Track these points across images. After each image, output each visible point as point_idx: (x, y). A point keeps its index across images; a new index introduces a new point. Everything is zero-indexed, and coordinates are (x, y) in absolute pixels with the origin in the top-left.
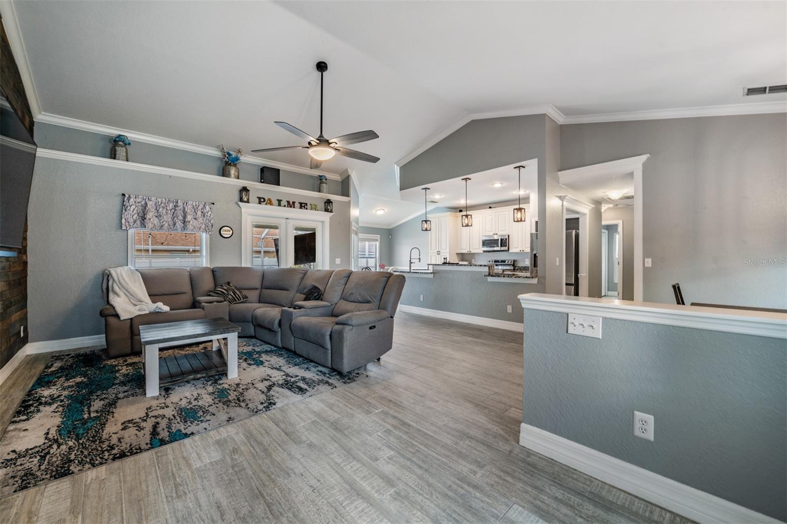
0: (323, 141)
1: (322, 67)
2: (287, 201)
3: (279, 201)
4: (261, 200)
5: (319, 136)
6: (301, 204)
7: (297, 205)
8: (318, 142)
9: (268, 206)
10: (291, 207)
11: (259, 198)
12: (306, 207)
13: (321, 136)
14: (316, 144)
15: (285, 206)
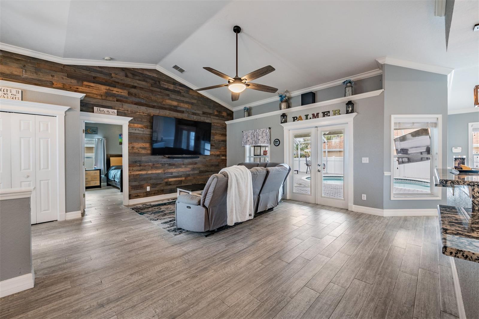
0: (238, 79)
1: (237, 30)
2: (312, 114)
3: (307, 116)
4: (295, 119)
5: (235, 76)
6: (324, 113)
7: (321, 115)
8: (234, 80)
9: (300, 121)
10: (315, 118)
11: (294, 118)
12: (328, 114)
13: (237, 76)
14: (233, 82)
15: (310, 118)
